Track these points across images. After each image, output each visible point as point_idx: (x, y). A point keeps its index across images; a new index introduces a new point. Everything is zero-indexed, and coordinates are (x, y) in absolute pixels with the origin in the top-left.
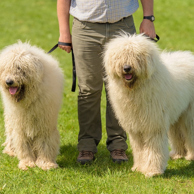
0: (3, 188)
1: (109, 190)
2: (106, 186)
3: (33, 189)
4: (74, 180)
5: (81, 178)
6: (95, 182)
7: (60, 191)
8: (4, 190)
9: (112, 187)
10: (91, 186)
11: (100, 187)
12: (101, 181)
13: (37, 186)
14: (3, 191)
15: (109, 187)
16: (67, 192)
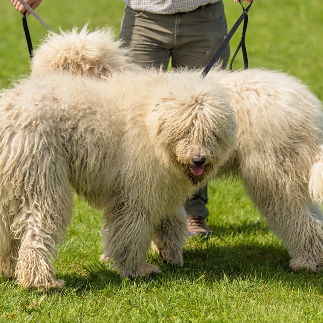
0: (40, 303)
1: (223, 311)
2: (218, 305)
3: (91, 305)
4: (164, 294)
5: (177, 291)
6: (200, 298)
7: (138, 311)
8: (41, 306)
9: (228, 307)
10: (193, 304)
11: (209, 306)
12: (212, 295)
13: (99, 301)
14: (40, 308)
15: (223, 306)
16: (149, 312)
